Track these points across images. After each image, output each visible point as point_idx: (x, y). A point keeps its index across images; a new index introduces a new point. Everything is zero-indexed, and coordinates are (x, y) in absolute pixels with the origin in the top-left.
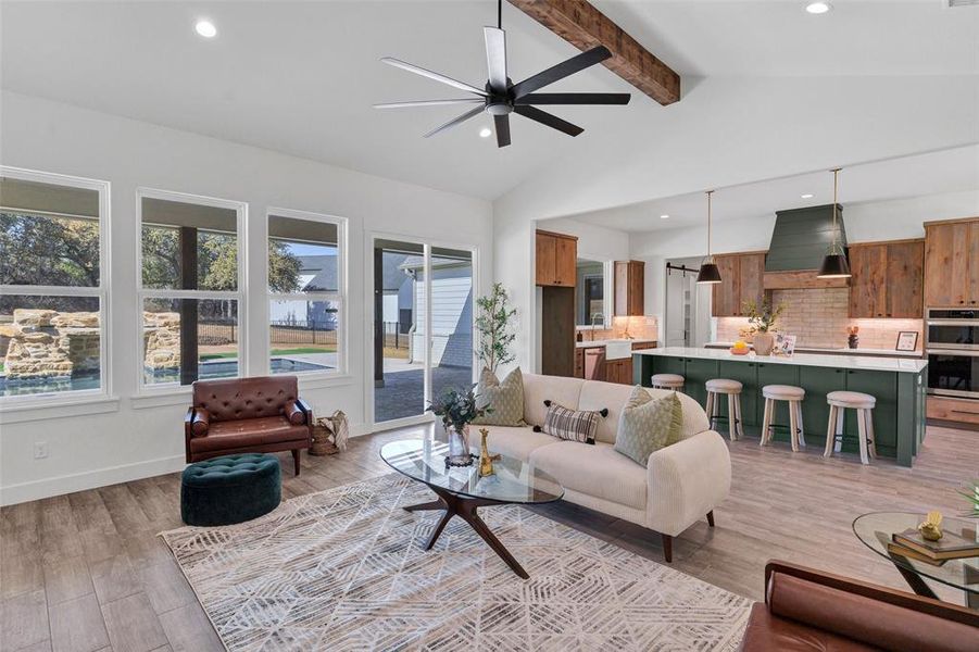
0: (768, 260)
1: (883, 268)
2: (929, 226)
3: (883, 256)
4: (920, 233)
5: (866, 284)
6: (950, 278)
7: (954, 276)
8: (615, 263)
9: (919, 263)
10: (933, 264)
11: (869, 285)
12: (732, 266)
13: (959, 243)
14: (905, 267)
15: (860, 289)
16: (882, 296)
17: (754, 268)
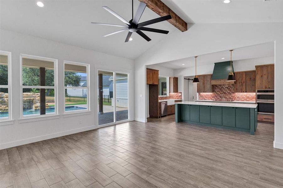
0: (212, 77)
1: (244, 79)
2: (257, 67)
3: (244, 75)
4: (254, 69)
5: (240, 83)
6: (263, 81)
7: (264, 81)
8: (170, 78)
9: (254, 77)
10: (258, 77)
11: (241, 83)
12: (202, 78)
13: (265, 72)
14: (250, 78)
15: (238, 84)
16: (244, 87)
17: (209, 79)
